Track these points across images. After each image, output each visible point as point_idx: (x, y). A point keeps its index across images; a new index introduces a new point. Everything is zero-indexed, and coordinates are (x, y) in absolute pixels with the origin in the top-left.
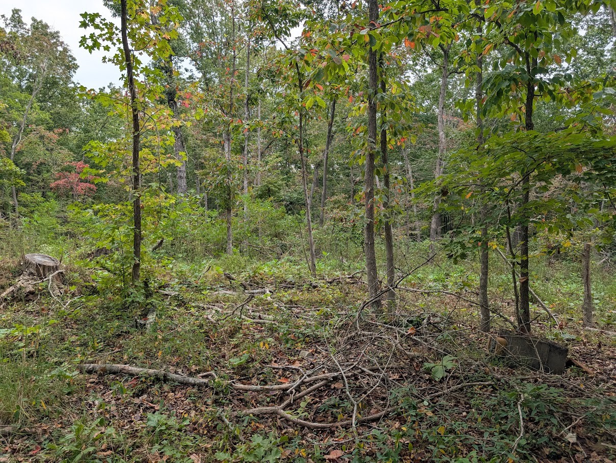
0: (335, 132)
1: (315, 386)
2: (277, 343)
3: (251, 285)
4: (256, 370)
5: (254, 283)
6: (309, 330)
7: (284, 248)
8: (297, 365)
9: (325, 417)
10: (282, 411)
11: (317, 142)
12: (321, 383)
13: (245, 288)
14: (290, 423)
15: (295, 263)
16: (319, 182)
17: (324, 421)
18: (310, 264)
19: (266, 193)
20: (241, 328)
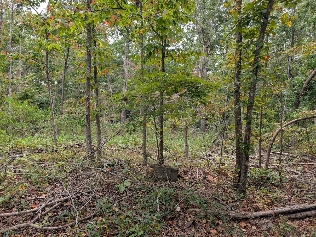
0: (69, 65)
1: (54, 206)
2: (30, 185)
3: (14, 153)
4: (16, 203)
5: (16, 151)
6: (51, 175)
7: (37, 130)
8: (43, 196)
9: (60, 222)
10: (33, 224)
11: (58, 69)
12: (58, 204)
13: (9, 154)
14: (38, 230)
15: (44, 138)
16: (60, 91)
17: (59, 225)
18: (53, 138)
19: (25, 97)
20: (5, 179)
